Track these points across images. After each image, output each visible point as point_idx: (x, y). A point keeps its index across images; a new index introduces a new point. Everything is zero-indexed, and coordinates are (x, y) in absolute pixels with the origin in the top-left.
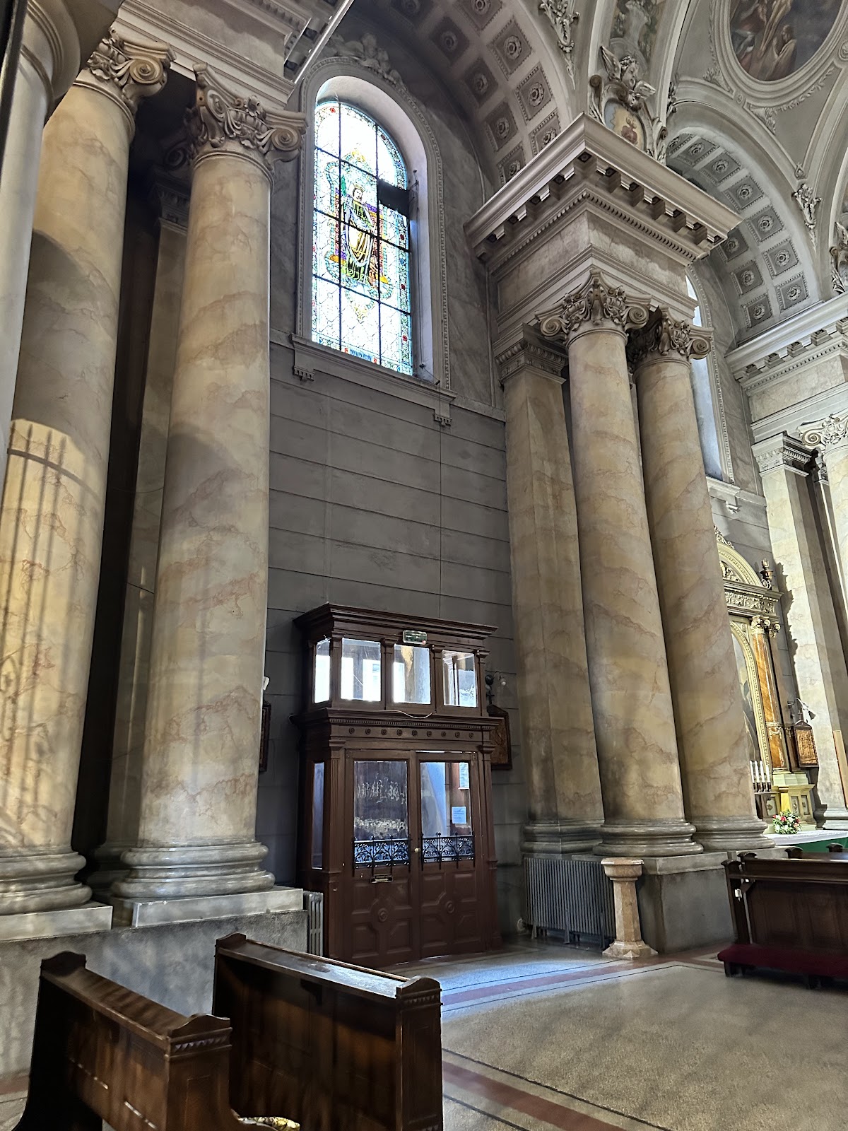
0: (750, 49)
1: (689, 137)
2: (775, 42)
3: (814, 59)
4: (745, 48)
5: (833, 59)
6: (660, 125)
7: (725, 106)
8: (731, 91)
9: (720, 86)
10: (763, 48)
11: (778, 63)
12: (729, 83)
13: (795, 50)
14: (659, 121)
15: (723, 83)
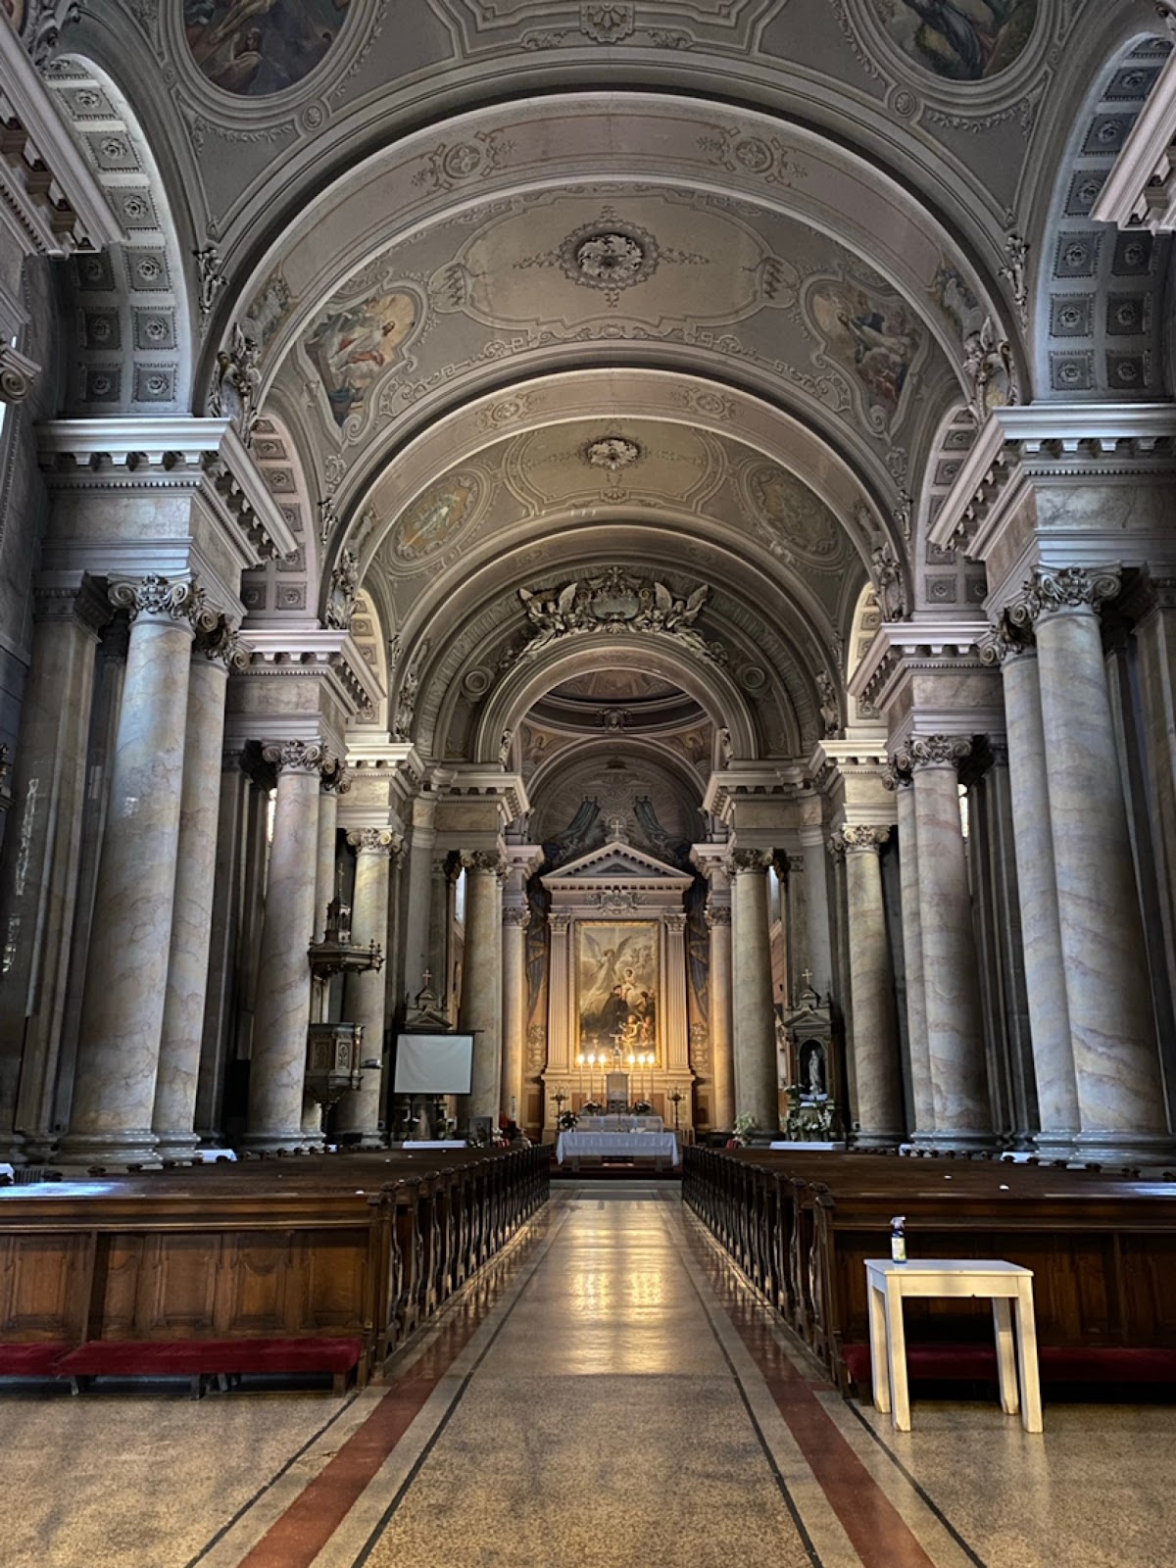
0: (204, 20)
1: (85, 75)
2: (237, 37)
3: (274, 99)
4: (197, 14)
5: (294, 116)
6: (51, 23)
7: (149, 71)
8: (161, 54)
9: (149, 36)
10: (220, 32)
11: (230, 68)
12: (163, 43)
13: (256, 68)
14: (52, 16)
15: (154, 36)
